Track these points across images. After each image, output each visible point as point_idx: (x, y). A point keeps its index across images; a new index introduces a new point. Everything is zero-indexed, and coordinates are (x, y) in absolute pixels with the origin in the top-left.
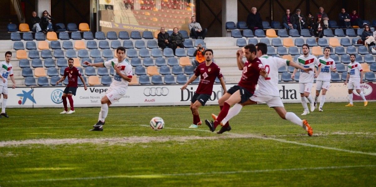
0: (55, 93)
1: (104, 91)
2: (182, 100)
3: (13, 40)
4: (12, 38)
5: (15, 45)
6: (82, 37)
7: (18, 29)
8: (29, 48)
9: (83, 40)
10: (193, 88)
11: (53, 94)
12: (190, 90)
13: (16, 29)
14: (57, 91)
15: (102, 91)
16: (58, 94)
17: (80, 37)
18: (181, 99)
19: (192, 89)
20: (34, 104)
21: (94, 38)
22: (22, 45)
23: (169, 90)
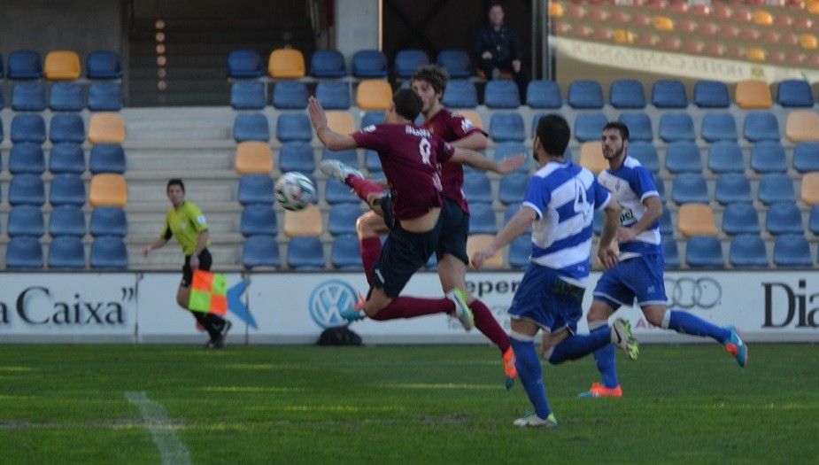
0: (324, 296)
1: (494, 291)
2: (768, 323)
3: (235, 107)
4: (235, 99)
5: (238, 124)
6: (481, 101)
7: (263, 68)
8: (286, 134)
9: (482, 109)
10: (808, 284)
11: (317, 298)
12: (797, 290)
13: (259, 68)
14: (331, 285)
15: (486, 288)
16: (333, 296)
17: (473, 98)
18: (763, 321)
19: (802, 284)
20: (251, 331)
21: (523, 101)
22: (263, 125)
23: (724, 290)
